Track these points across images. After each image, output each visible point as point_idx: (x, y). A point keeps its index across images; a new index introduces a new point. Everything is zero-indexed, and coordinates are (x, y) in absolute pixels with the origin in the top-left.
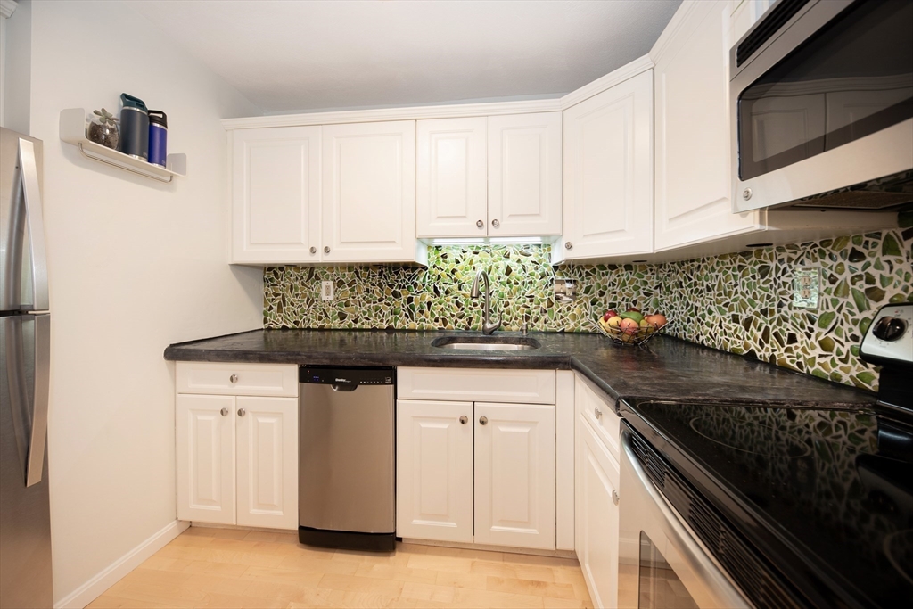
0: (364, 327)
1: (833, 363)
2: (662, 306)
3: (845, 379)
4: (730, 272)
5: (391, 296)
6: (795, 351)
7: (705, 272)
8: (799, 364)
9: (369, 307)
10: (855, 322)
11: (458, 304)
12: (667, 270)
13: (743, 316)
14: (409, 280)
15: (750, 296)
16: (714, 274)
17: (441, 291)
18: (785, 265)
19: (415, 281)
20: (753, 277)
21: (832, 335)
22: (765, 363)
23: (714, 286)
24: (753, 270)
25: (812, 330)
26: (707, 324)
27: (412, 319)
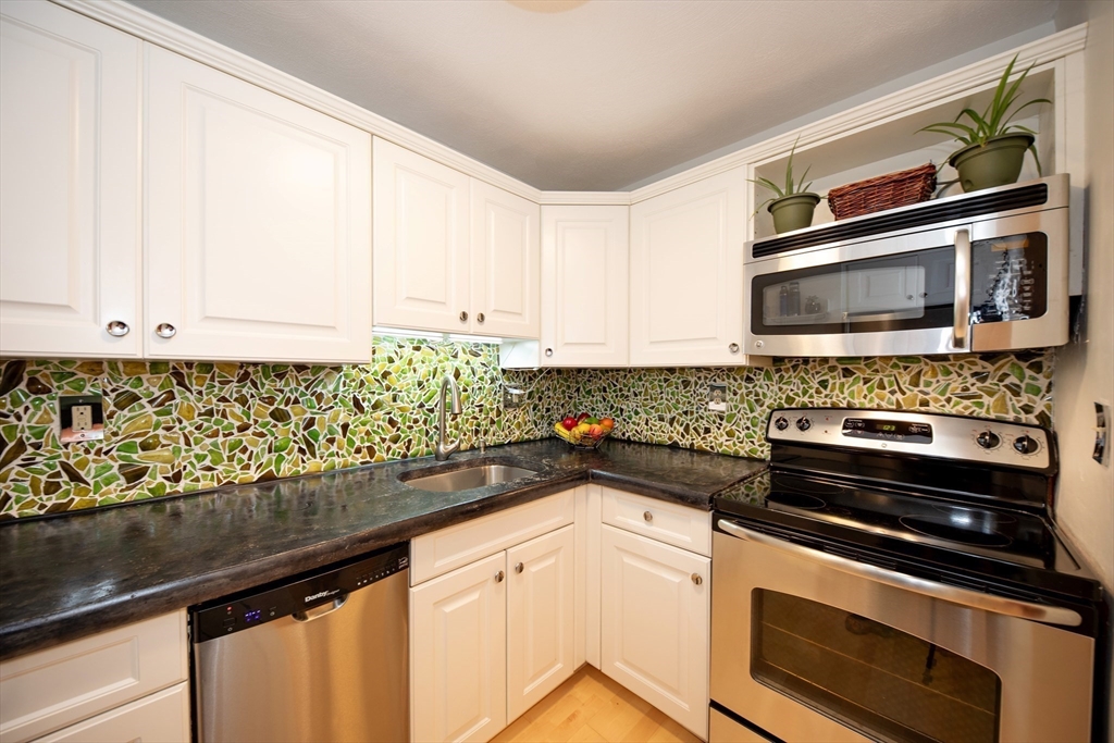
0: (200, 486)
1: (734, 444)
2: (580, 408)
3: (742, 453)
4: (656, 383)
5: (270, 419)
6: (709, 439)
7: (632, 381)
8: (712, 447)
9: (215, 445)
10: (748, 419)
11: (392, 422)
12: (587, 375)
13: (668, 416)
14: (307, 388)
15: (674, 401)
16: (641, 383)
17: (365, 405)
18: (702, 381)
19: (319, 390)
20: (677, 388)
21: (734, 427)
22: (686, 449)
23: (640, 393)
24: (676, 383)
25: (721, 424)
26: (634, 423)
27: (313, 455)
